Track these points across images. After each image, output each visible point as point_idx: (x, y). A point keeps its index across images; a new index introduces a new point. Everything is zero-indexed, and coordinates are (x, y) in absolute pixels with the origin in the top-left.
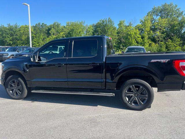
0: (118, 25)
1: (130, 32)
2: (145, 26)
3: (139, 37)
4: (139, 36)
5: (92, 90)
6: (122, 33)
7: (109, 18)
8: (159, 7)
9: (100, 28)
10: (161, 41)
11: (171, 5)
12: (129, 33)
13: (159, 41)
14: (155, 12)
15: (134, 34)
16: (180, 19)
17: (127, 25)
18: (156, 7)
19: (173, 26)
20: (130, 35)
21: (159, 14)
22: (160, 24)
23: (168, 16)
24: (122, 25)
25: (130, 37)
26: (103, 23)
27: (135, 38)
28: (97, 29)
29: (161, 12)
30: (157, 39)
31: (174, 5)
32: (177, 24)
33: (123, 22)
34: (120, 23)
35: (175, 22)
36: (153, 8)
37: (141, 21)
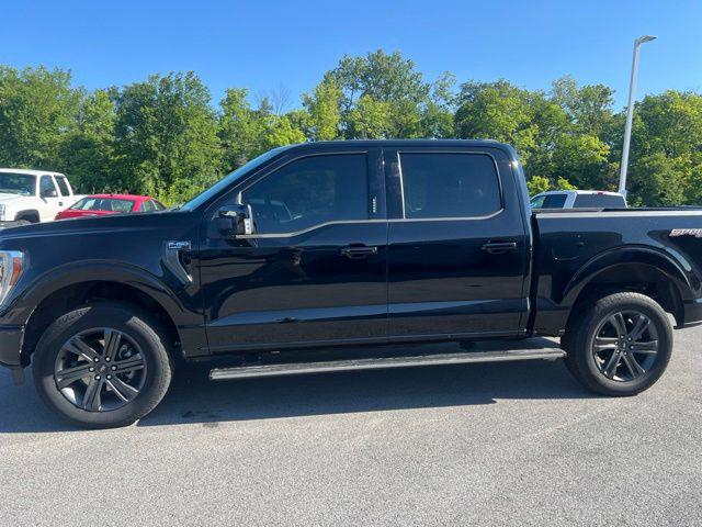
0: (222, 104)
1: (274, 137)
2: (321, 118)
5: (468, 345)
6: (237, 135)
7: (190, 74)
8: (359, 61)
9: (151, 106)
11: (396, 58)
12: (272, 141)
14: (348, 73)
16: (422, 106)
17: (255, 107)
18: (352, 56)
19: (405, 130)
21: (360, 85)
22: (368, 119)
23: (388, 93)
24: (235, 107)
26: (167, 88)
28: (142, 109)
29: (364, 78)
31: (404, 59)
32: (416, 124)
33: (242, 96)
34: (228, 99)
35: (410, 116)
36: (343, 60)
37: (307, 102)
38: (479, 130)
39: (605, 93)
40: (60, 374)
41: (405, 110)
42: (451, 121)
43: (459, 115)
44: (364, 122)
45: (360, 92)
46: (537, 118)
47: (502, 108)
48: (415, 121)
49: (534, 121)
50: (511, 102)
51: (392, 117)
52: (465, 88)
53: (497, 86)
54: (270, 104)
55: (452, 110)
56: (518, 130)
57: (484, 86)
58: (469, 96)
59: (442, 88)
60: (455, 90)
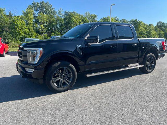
1: (16, 23)
2: (29, 18)
3: (25, 29)
4: (26, 27)
6: (3, 22)
8: (38, 3)
10: (45, 34)
11: (47, 4)
13: (43, 33)
14: (35, 6)
15: (21, 25)
16: (55, 16)
17: (7, 14)
20: (17, 25)
21: (38, 10)
25: (17, 27)
27: (22, 28)
29: (39, 8)
30: (41, 32)
31: (50, 4)
32: (55, 21)
35: (53, 19)
36: (33, 3)
37: (24, 13)
38: (70, 23)
39: (96, 16)
40: (53, 80)
41: (51, 17)
42: (63, 20)
43: (65, 19)
44: (41, 19)
45: (38, 12)
46: (83, 21)
47: (75, 18)
48: (54, 20)
49: (82, 21)
50: (77, 17)
51: (48, 19)
52: (66, 13)
53: (73, 13)
54: (12, 13)
55: (63, 18)
56: (79, 23)
57: (70, 13)
58: (66, 15)
59: (60, 12)
60: (63, 13)
